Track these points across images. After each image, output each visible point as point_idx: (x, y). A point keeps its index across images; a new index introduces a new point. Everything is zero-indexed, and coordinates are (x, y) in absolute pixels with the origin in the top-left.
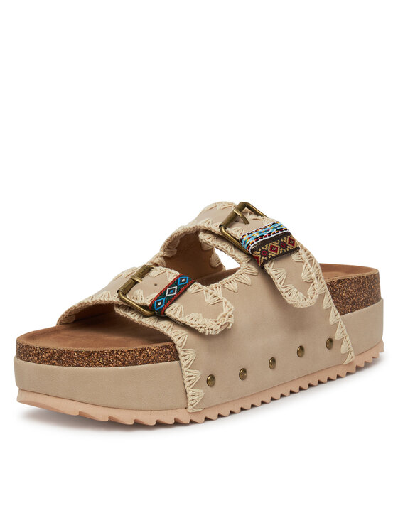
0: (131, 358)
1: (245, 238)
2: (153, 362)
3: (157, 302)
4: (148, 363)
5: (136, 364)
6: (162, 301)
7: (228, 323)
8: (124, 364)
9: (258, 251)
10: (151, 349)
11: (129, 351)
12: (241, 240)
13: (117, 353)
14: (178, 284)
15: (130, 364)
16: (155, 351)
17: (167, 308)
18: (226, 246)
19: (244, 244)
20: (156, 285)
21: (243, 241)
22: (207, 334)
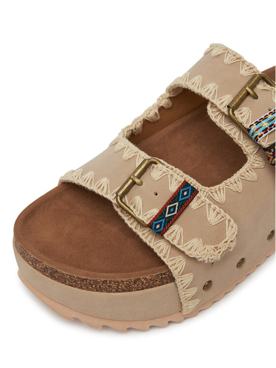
0: (125, 286)
1: (254, 128)
2: (147, 288)
3: (156, 225)
4: (143, 289)
5: (130, 291)
6: (161, 224)
7: (230, 248)
8: (117, 291)
9: (270, 152)
10: (145, 279)
11: (122, 281)
12: (250, 130)
13: (110, 283)
14: (180, 200)
15: (124, 291)
16: (150, 279)
17: (166, 230)
18: (231, 127)
19: (252, 135)
20: (156, 194)
21: (251, 132)
22: (206, 262)
